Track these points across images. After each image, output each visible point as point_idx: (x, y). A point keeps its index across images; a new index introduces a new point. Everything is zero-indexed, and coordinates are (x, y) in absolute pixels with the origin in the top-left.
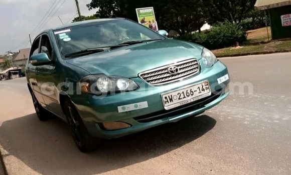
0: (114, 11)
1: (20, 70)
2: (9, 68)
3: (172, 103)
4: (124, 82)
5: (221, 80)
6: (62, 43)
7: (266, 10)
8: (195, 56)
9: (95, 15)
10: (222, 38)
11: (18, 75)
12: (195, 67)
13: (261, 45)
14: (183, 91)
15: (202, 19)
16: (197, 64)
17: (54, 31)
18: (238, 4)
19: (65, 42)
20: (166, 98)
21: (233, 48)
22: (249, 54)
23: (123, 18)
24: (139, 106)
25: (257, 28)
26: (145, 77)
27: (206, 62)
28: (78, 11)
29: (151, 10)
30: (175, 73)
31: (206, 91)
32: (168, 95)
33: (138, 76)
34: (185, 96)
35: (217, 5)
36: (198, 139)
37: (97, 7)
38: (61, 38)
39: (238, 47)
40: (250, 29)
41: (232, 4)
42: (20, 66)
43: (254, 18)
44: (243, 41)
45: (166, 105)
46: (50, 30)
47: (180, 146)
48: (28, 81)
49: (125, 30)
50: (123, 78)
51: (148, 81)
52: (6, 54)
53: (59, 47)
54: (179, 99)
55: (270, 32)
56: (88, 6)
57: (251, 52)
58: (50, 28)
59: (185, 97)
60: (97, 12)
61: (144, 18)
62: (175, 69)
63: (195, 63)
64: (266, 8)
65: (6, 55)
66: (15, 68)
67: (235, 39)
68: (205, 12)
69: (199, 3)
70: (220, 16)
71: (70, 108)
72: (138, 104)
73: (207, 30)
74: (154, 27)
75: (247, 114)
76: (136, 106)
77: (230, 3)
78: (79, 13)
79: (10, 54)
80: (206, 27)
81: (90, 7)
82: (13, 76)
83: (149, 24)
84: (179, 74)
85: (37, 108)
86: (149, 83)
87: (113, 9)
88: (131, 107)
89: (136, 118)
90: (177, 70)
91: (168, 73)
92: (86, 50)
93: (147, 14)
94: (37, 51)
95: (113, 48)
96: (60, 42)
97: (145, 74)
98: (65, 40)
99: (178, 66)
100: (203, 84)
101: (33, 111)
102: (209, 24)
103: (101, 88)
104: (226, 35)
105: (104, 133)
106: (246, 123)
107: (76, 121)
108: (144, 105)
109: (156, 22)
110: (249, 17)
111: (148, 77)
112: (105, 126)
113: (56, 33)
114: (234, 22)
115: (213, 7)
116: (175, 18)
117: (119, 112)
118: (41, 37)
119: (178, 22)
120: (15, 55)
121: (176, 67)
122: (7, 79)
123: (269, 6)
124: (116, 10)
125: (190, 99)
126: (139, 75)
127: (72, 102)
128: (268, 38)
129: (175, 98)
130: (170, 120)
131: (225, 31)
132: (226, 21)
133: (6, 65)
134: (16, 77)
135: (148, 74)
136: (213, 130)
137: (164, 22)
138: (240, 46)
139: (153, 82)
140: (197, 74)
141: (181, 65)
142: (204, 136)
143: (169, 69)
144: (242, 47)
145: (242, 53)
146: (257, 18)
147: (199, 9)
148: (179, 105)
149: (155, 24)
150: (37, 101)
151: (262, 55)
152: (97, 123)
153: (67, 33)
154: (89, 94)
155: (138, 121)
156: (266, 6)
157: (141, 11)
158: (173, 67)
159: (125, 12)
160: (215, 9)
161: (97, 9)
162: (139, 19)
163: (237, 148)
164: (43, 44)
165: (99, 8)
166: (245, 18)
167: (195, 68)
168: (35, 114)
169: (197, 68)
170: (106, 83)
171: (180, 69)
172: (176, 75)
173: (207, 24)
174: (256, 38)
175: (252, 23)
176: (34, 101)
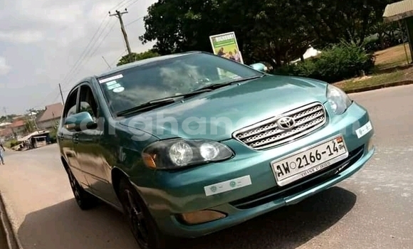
0: (178, 42)
1: (47, 134)
2: (32, 132)
3: (288, 175)
4: (211, 147)
5: (361, 132)
6: (111, 96)
7: (400, 20)
8: (317, 98)
9: (152, 50)
10: (338, 66)
11: (45, 142)
12: (319, 115)
13: (398, 72)
14: (303, 154)
15: (304, 43)
16: (322, 110)
17: (98, 79)
18: (357, 16)
19: (116, 93)
20: (278, 167)
21: (357, 79)
22: (383, 86)
23: (198, 52)
24: (237, 184)
25: (386, 48)
26: (242, 137)
27: (334, 107)
28: (128, 46)
29: (231, 36)
30: (290, 127)
31: (340, 151)
32: (282, 162)
33: (233, 138)
34: (309, 162)
35: (325, 21)
36: (332, 227)
37: (154, 39)
38: (110, 88)
39: (365, 78)
40: (376, 50)
41: (348, 17)
42: (48, 128)
43: (380, 34)
44: (369, 68)
45: (279, 178)
46: (92, 78)
47: (305, 240)
48: (62, 152)
49: (194, 67)
50: (210, 141)
51: (249, 144)
52: (27, 113)
53: (108, 101)
54: (299, 167)
55: (409, 51)
56: (140, 38)
57: (386, 83)
58: (92, 76)
59: (308, 164)
60: (154, 46)
61: (223, 49)
62: (288, 122)
63: (319, 109)
64: (401, 18)
65: (27, 115)
66: (41, 132)
67: (358, 67)
68: (309, 32)
69: (300, 20)
70: (331, 36)
71: (128, 191)
72: (235, 180)
73: (312, 57)
74: (236, 59)
75: (404, 181)
76: (233, 184)
77: (345, 15)
78: (129, 49)
79: (33, 113)
80: (311, 53)
81: (144, 39)
82: (38, 144)
83: (230, 56)
84: (295, 128)
85: (76, 192)
86: (250, 147)
87: (176, 39)
88: (225, 187)
89: (233, 203)
90: (291, 123)
91: (278, 128)
92: (149, 103)
93: (226, 43)
94: (74, 109)
95: (188, 97)
96: (108, 94)
97: (242, 134)
98: (115, 91)
99: (292, 116)
100: (336, 141)
101: (70, 195)
102: (315, 48)
103: (176, 160)
104: (343, 62)
105: (185, 229)
106: (405, 195)
107: (139, 211)
108: (246, 181)
109: (240, 52)
110: (374, 33)
111: (248, 138)
112: (185, 218)
113: (101, 81)
114: (352, 42)
115: (321, 23)
116: (266, 45)
117: (207, 195)
118: (79, 89)
119: (270, 50)
120: (40, 113)
121: (291, 118)
122: (30, 149)
123: (405, 14)
124: (181, 40)
125: (316, 167)
126: (234, 135)
127: (132, 183)
128: (407, 60)
129: (293, 165)
130: (287, 201)
131: (342, 56)
132: (343, 41)
133: (27, 129)
134: (43, 145)
135: (248, 132)
136: (353, 211)
137: (250, 52)
138: (366, 75)
139: (256, 144)
140: (323, 127)
141: (297, 114)
142: (340, 221)
143: (279, 122)
144: (370, 77)
145: (371, 86)
146: (385, 33)
147: (301, 29)
148: (300, 177)
149: (238, 56)
150: (76, 182)
151: (403, 86)
152: (172, 214)
153: (118, 81)
154: (158, 170)
155: (237, 207)
156: (400, 15)
157: (217, 38)
158: (284, 119)
159: (194, 43)
160: (323, 26)
161: (155, 42)
162: (215, 50)
163: (400, 238)
164: (82, 99)
165: (156, 41)
166: (368, 34)
167: (319, 117)
168: (72, 199)
169: (323, 116)
170: (182, 151)
171: (297, 120)
172: (290, 130)
173: (312, 48)
174: (387, 62)
175: (378, 41)
176: (71, 182)
